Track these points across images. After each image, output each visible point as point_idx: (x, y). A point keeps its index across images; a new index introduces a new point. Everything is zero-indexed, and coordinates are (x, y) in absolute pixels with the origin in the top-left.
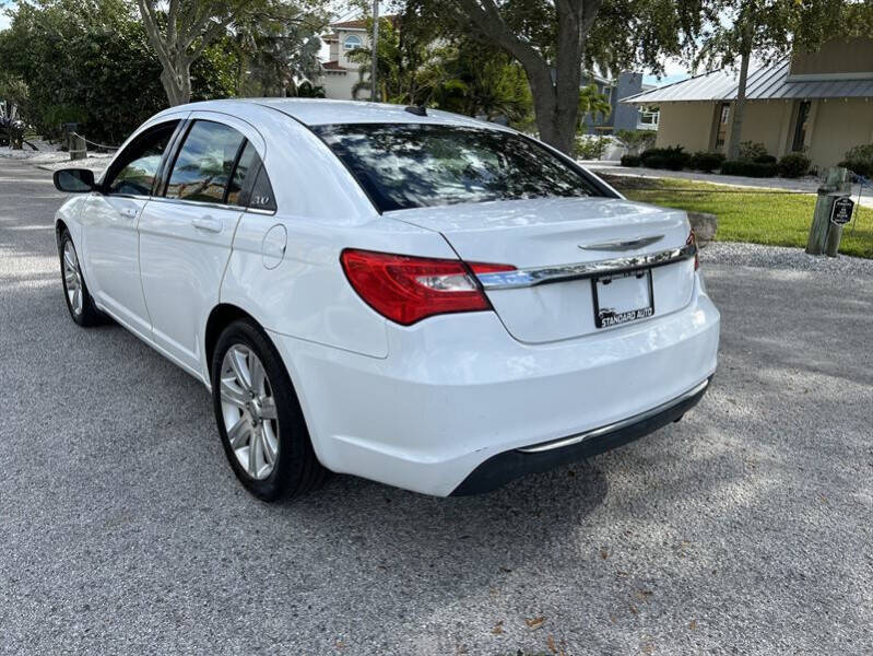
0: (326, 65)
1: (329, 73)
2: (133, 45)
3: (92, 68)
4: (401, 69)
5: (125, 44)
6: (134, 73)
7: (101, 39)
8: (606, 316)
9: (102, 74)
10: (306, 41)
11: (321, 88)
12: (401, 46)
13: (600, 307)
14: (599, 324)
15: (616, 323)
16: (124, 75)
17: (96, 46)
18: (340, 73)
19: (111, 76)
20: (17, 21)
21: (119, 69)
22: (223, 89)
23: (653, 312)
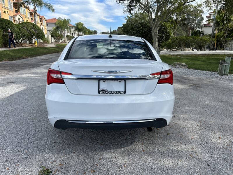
0: (204, 25)
1: (204, 27)
2: (148, 24)
3: (138, 30)
4: (224, 24)
5: (146, 24)
6: (147, 31)
7: (141, 24)
8: (102, 91)
9: (140, 31)
10: (199, 18)
11: (203, 31)
12: (224, 17)
13: (100, 88)
14: (99, 93)
15: (106, 93)
16: (145, 31)
17: (140, 25)
18: (210, 27)
19: (142, 32)
20: (128, 21)
21: (144, 30)
22: (168, 33)
23: (125, 93)
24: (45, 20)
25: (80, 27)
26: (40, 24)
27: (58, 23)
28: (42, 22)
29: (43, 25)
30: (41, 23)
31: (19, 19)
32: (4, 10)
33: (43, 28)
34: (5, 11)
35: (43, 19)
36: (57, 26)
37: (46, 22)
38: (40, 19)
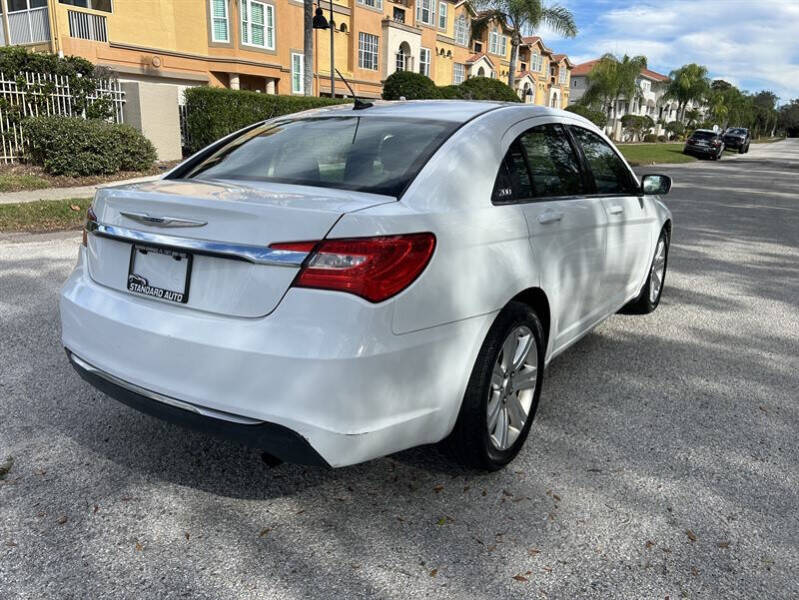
13: (133, 272)
15: (142, 292)
23: (185, 299)
24: (569, 68)
25: (686, 83)
26: (550, 82)
27: (598, 75)
28: (557, 73)
29: (559, 86)
30: (553, 79)
31: (481, 70)
32: (440, 46)
33: (555, 94)
34: (443, 51)
35: (562, 64)
36: (592, 83)
37: (569, 72)
38: (552, 64)
